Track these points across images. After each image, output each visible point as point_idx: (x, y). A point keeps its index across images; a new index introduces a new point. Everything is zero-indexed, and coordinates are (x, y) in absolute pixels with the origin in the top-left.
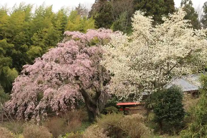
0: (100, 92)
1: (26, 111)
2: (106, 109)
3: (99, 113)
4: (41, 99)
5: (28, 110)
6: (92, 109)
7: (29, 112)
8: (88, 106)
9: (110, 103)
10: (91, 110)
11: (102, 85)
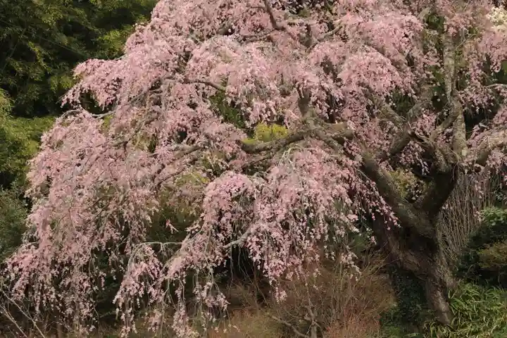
0: (455, 169)
1: (122, 289)
2: (482, 253)
3: (449, 280)
4: (189, 229)
5: (130, 283)
6: (412, 260)
7: (136, 296)
8: (395, 249)
9: (497, 222)
10: (408, 267)
11: (460, 134)
